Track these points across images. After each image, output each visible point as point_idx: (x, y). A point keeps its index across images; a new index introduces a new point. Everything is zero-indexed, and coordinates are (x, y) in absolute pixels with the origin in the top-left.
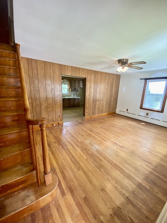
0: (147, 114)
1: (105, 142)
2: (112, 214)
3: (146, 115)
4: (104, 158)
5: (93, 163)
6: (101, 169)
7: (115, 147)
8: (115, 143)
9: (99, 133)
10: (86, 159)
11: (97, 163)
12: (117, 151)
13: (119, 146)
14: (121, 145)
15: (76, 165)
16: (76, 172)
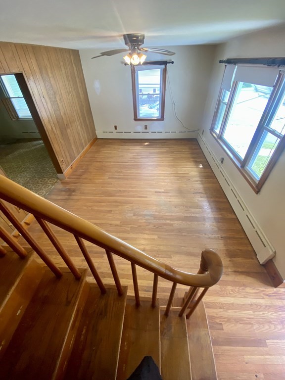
0: (146, 127)
1: (147, 199)
2: (229, 259)
3: (145, 129)
4: (170, 219)
5: (169, 235)
6: (183, 234)
7: (163, 198)
8: (156, 192)
9: (124, 191)
10: (158, 237)
11: (172, 231)
12: (170, 201)
13: (163, 192)
14: (163, 190)
15: (160, 256)
16: (171, 262)
